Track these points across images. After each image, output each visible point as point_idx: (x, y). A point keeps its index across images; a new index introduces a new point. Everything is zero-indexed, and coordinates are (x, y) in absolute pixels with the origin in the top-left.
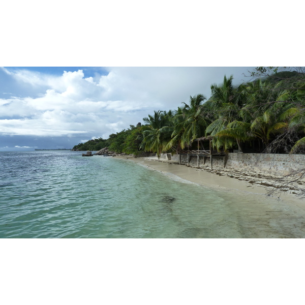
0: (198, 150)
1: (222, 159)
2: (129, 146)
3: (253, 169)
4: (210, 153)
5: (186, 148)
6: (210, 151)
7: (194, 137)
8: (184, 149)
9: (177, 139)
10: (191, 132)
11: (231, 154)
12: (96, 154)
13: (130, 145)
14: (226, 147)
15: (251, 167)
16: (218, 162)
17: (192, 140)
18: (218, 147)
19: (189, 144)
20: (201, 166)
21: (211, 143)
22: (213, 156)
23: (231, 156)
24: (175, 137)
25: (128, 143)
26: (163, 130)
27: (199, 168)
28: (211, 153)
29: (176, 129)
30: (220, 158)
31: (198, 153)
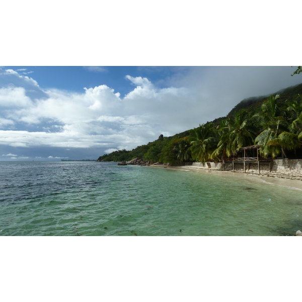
0: (245, 158)
1: (268, 165)
2: (166, 156)
3: (300, 172)
4: (257, 160)
5: (232, 156)
6: (258, 158)
7: (239, 146)
8: (230, 157)
9: (222, 148)
10: (236, 142)
11: (276, 161)
12: (129, 164)
13: (168, 155)
14: (274, 155)
15: (297, 170)
16: (263, 167)
17: (238, 149)
18: (266, 154)
19: (234, 152)
20: (247, 171)
21: (259, 151)
22: (260, 162)
23: (277, 162)
24: (220, 147)
25: (166, 153)
26: (209, 140)
27: (245, 173)
28: (259, 160)
29: (222, 140)
30: (265, 165)
31: (245, 160)
